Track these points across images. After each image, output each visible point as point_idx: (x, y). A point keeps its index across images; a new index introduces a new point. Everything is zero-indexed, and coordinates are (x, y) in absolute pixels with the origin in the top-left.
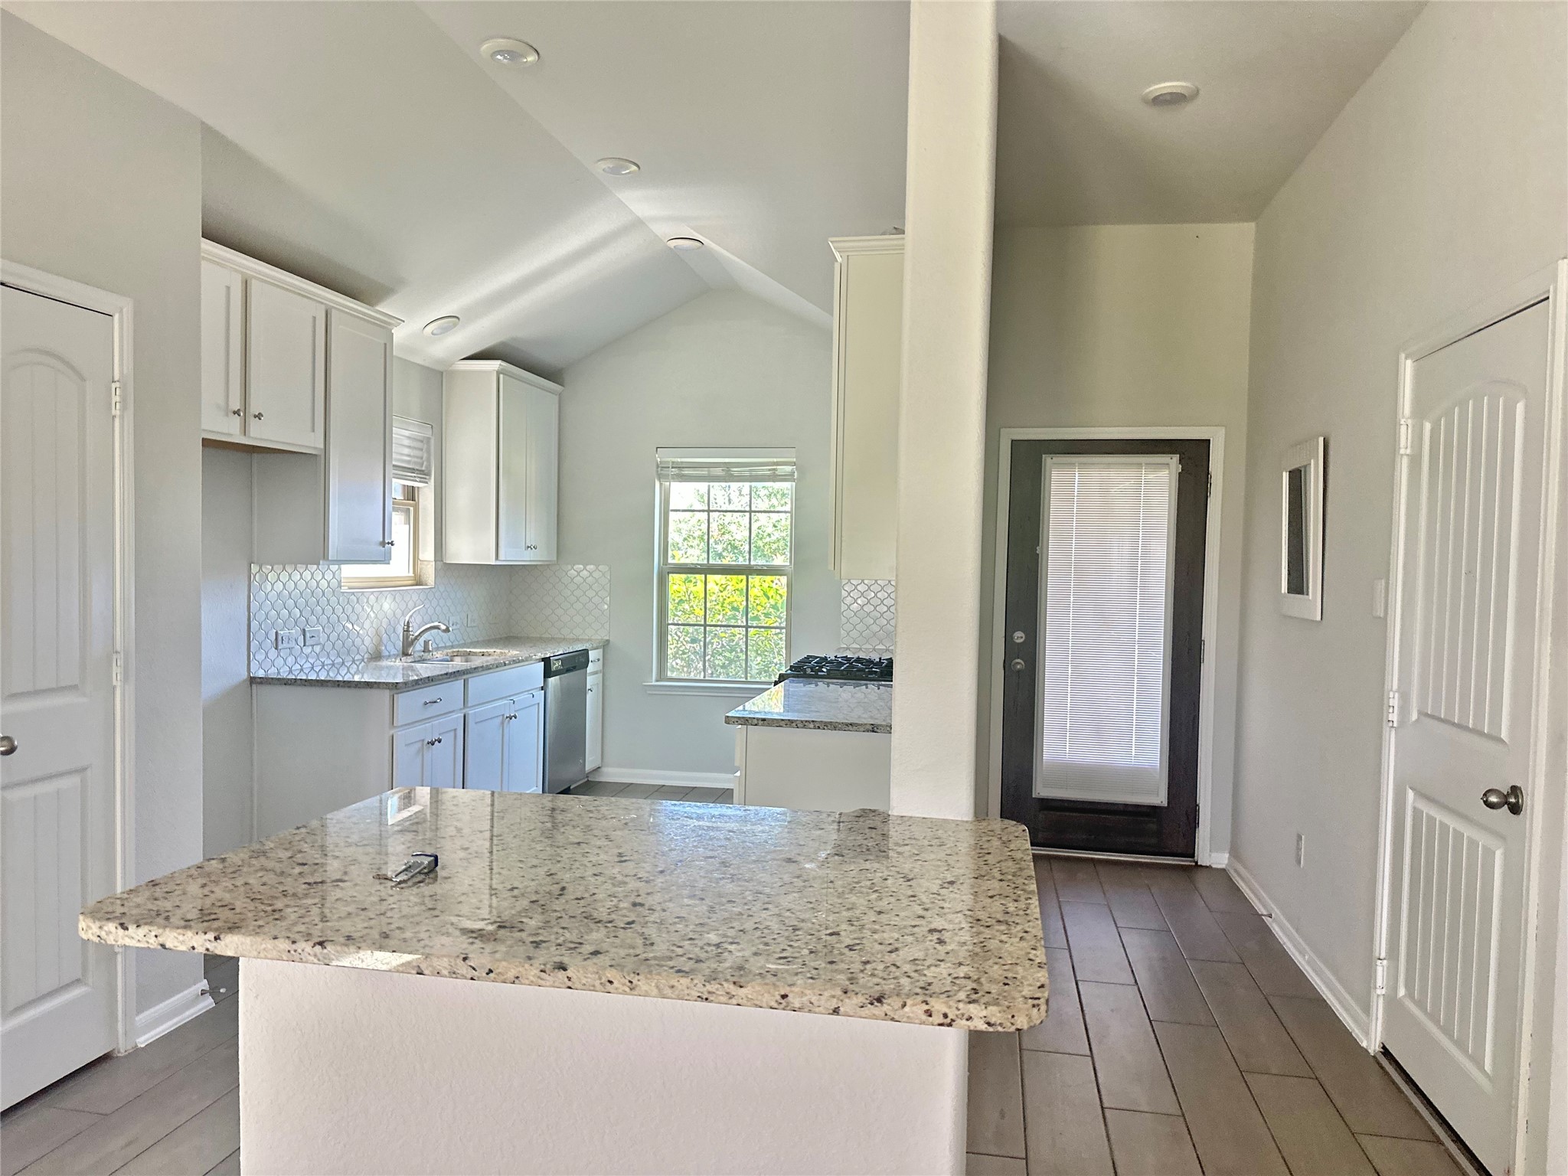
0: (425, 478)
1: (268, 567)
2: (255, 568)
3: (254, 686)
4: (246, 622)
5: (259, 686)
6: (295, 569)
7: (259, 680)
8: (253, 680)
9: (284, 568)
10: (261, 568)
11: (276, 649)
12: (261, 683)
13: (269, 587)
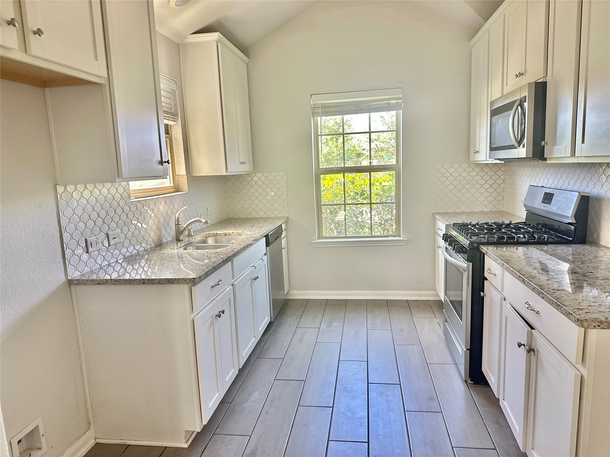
0: (175, 119)
1: (72, 187)
2: (60, 189)
3: (72, 287)
4: (58, 234)
5: (76, 286)
6: (95, 187)
7: (76, 282)
8: (70, 283)
9: (86, 187)
10: (65, 188)
11: (87, 252)
12: (78, 284)
13: (75, 204)
